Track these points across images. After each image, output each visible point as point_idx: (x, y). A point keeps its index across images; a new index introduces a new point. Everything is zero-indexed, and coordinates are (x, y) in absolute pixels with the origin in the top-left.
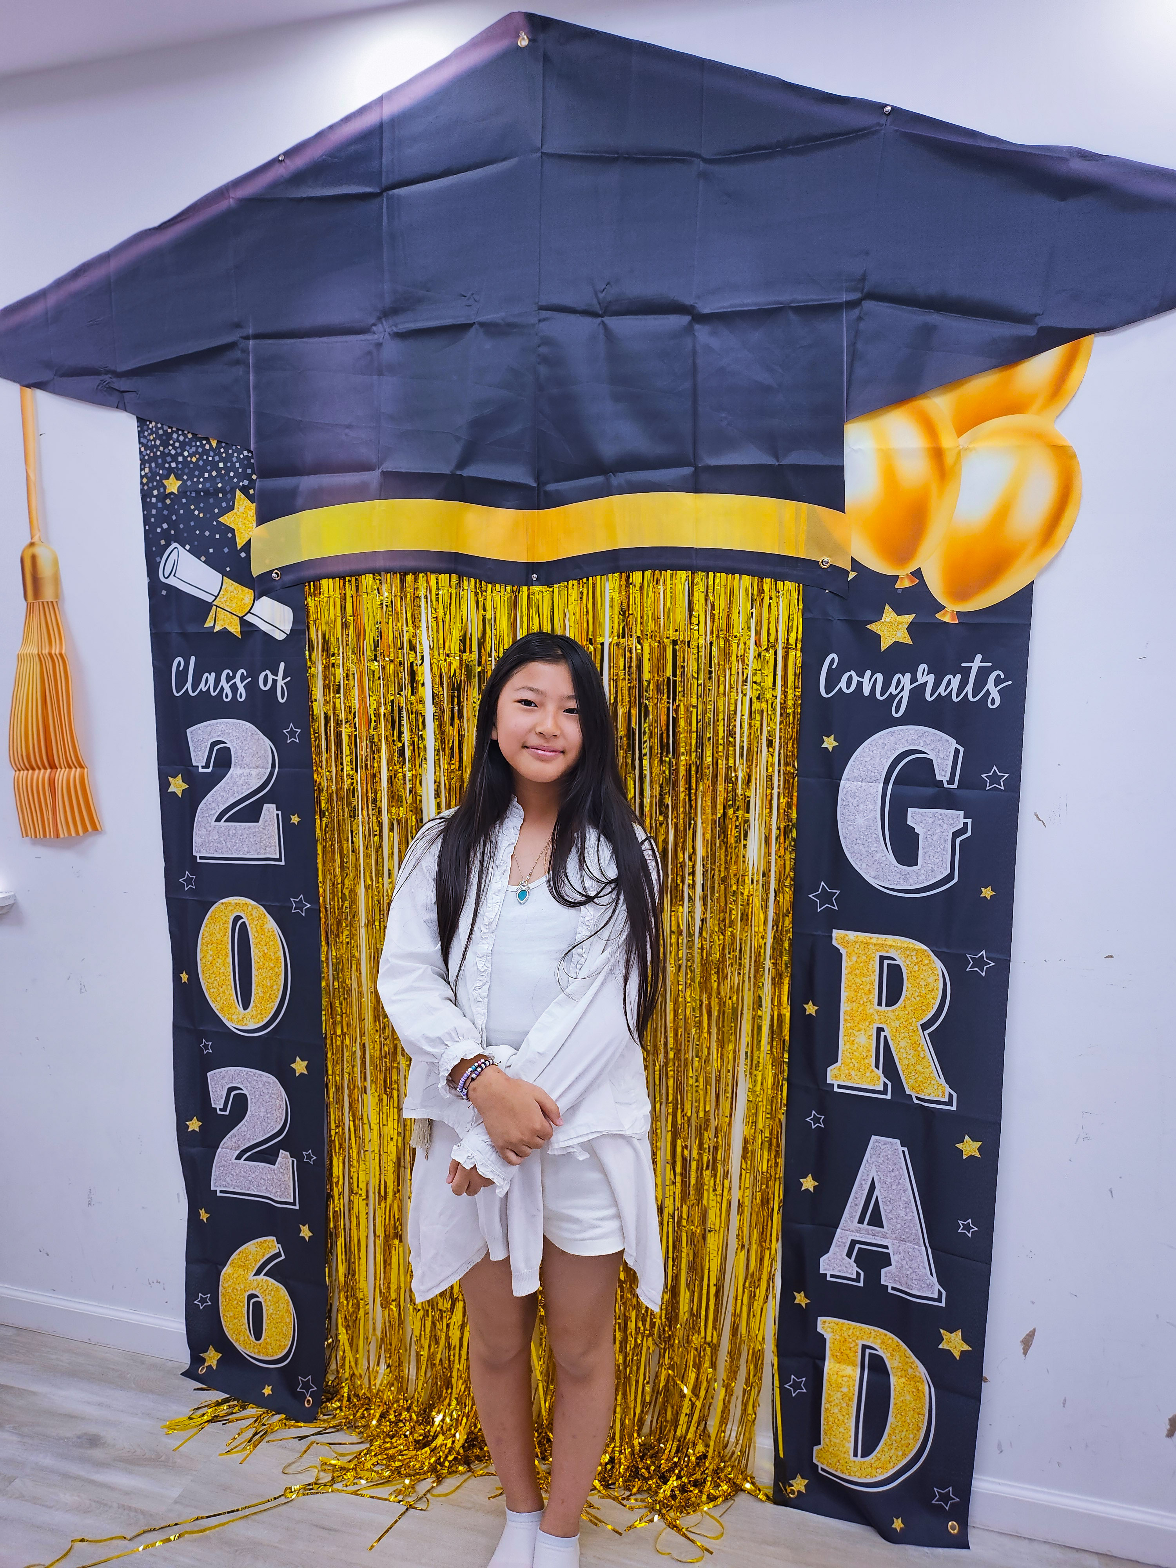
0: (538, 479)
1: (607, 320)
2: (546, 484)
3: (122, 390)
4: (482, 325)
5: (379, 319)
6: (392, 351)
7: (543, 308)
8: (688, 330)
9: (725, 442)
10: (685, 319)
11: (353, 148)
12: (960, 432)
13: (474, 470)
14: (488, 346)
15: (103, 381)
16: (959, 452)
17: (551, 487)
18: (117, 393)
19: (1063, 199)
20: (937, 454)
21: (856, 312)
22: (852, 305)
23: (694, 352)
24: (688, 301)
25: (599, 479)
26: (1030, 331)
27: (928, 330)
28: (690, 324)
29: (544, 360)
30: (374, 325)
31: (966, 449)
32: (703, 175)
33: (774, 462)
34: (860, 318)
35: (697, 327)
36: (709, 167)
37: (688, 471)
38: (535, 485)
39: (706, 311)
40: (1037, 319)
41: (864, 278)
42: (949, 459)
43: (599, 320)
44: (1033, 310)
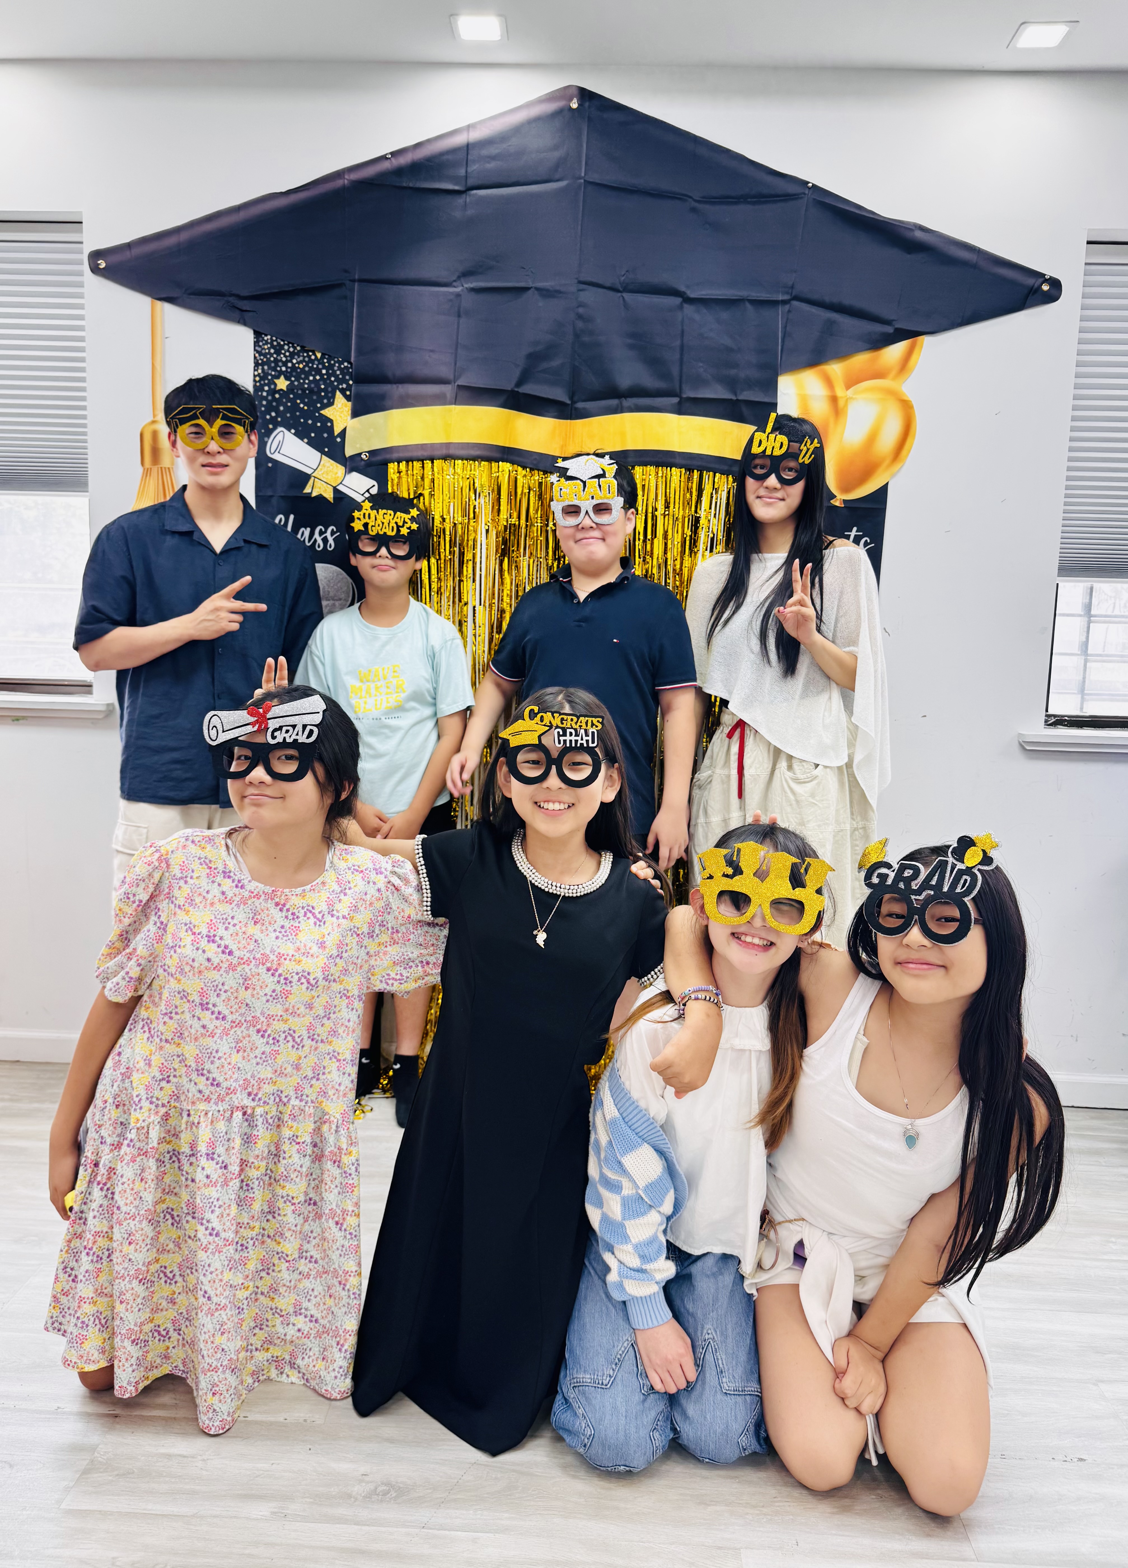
0: (571, 398)
1: (625, 295)
2: (576, 402)
3: (244, 308)
4: (537, 289)
5: (459, 277)
6: (468, 301)
7: (580, 282)
8: (681, 307)
9: (699, 382)
10: (678, 300)
11: (445, 157)
12: (848, 387)
13: (528, 389)
14: (540, 304)
15: (228, 302)
16: (847, 400)
17: (580, 405)
18: (238, 312)
19: (909, 253)
20: (834, 400)
21: (787, 307)
22: (784, 302)
23: (682, 322)
24: (682, 288)
25: (614, 402)
26: (890, 330)
27: (830, 323)
28: (681, 303)
29: (580, 317)
30: (455, 281)
31: (851, 398)
32: (693, 210)
33: (734, 398)
34: (789, 311)
35: (685, 306)
36: (697, 205)
37: (675, 400)
38: (569, 402)
39: (692, 296)
40: (894, 323)
41: (792, 287)
42: (841, 403)
43: (619, 294)
44: (892, 318)
